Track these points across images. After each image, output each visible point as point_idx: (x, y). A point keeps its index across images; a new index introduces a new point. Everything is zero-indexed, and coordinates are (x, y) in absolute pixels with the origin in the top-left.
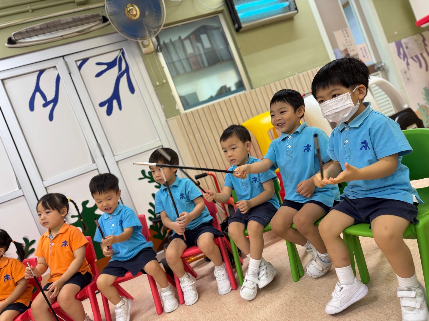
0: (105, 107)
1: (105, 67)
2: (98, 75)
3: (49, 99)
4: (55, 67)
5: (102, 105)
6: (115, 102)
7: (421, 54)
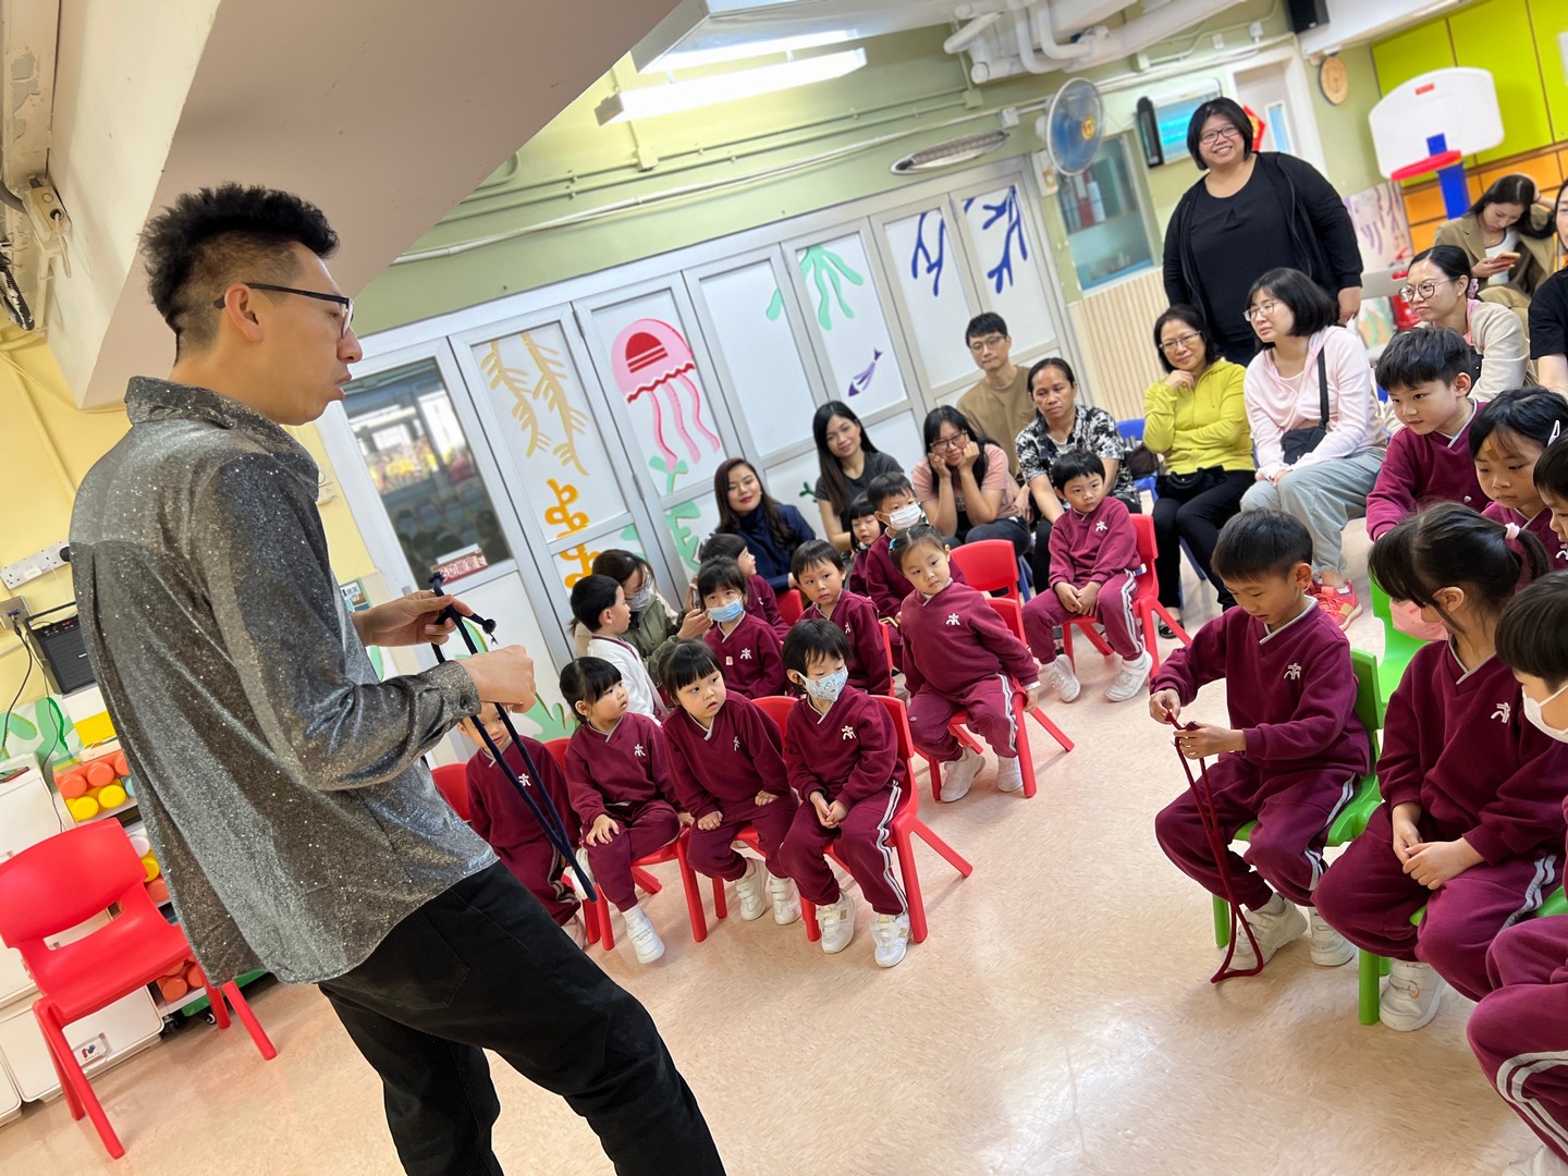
0: (995, 279)
1: (993, 213)
2: (987, 225)
3: (934, 259)
4: (939, 209)
5: (991, 275)
6: (1005, 272)
7: (1375, 224)
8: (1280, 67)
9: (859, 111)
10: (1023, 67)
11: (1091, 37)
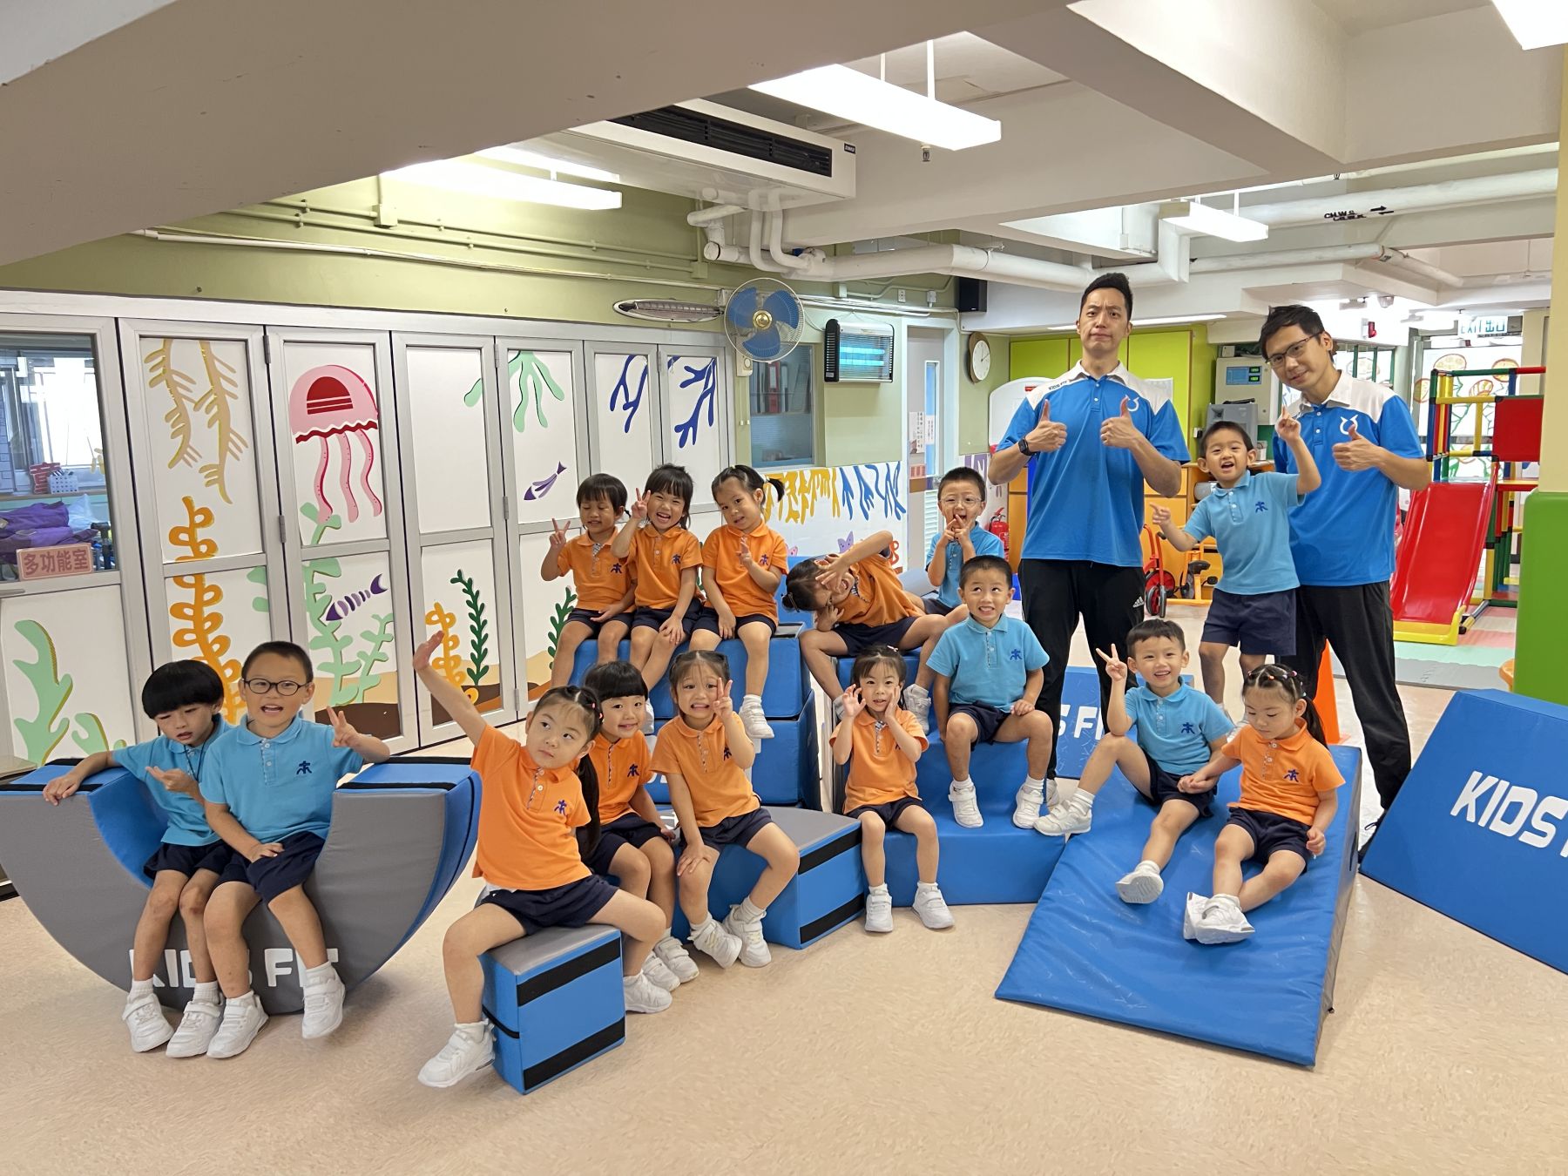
0: (680, 434)
1: (692, 376)
2: (684, 385)
3: (631, 399)
4: (646, 356)
8: (941, 334)
9: (598, 245)
10: (750, 260)
11: (810, 256)
